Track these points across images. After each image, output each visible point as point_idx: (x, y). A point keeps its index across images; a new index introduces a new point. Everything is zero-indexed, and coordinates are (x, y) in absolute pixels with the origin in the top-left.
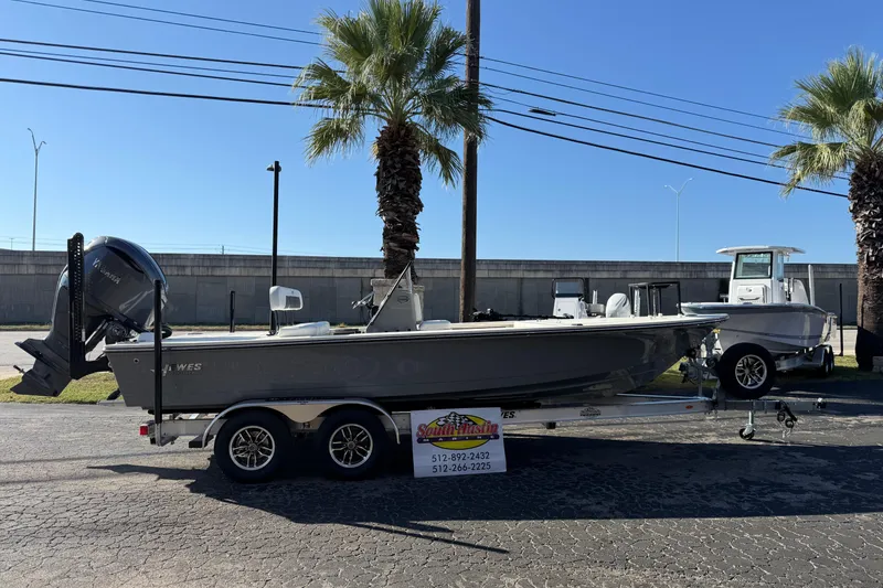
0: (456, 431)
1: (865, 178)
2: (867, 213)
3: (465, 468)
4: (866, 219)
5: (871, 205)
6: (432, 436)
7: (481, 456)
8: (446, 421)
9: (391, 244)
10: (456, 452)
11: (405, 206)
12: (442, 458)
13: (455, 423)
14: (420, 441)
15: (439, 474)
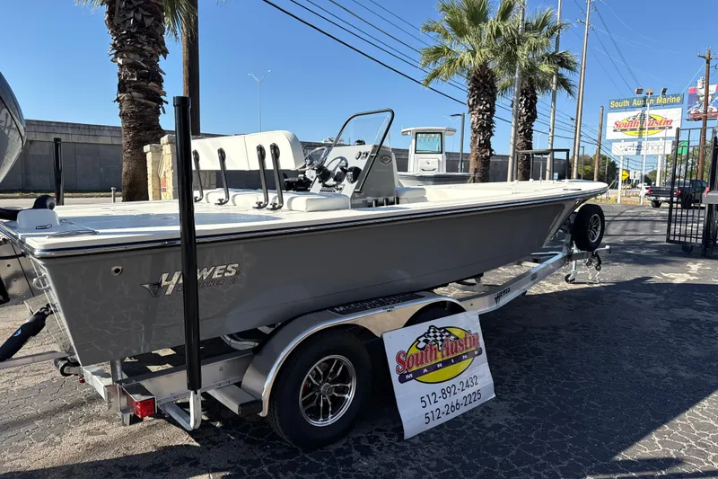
0: (439, 354)
1: (481, 81)
2: (481, 107)
3: (458, 405)
4: (480, 112)
5: (484, 102)
6: (415, 368)
7: (470, 383)
8: (426, 341)
9: (135, 94)
10: (445, 385)
11: (150, 49)
12: (432, 399)
13: (436, 341)
14: (402, 379)
15: (433, 424)
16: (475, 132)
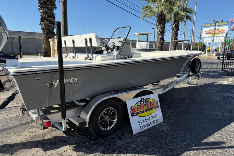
0: (145, 107)
1: (161, 17)
2: (161, 26)
3: (151, 124)
4: (160, 27)
5: (162, 24)
6: (136, 112)
7: (155, 117)
8: (140, 103)
9: (46, 22)
10: (146, 117)
12: (142, 122)
13: (144, 103)
14: (132, 115)
15: (142, 130)
16: (158, 34)
